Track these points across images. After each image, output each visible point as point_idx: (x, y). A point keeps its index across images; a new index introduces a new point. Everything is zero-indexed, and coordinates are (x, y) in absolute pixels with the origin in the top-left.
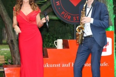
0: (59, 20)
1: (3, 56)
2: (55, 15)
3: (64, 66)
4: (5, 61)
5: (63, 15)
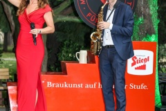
0: (83, 24)
1: (7, 70)
3: (87, 86)
4: (10, 74)
5: (89, 18)
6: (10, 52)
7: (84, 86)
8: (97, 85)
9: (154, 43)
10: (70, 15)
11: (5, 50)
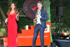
1: (3, 33)
2: (25, 15)
3: (29, 37)
6: (3, 28)
7: (28, 37)
8: (32, 36)
9: (49, 22)
10: (22, 15)
11: (2, 27)
